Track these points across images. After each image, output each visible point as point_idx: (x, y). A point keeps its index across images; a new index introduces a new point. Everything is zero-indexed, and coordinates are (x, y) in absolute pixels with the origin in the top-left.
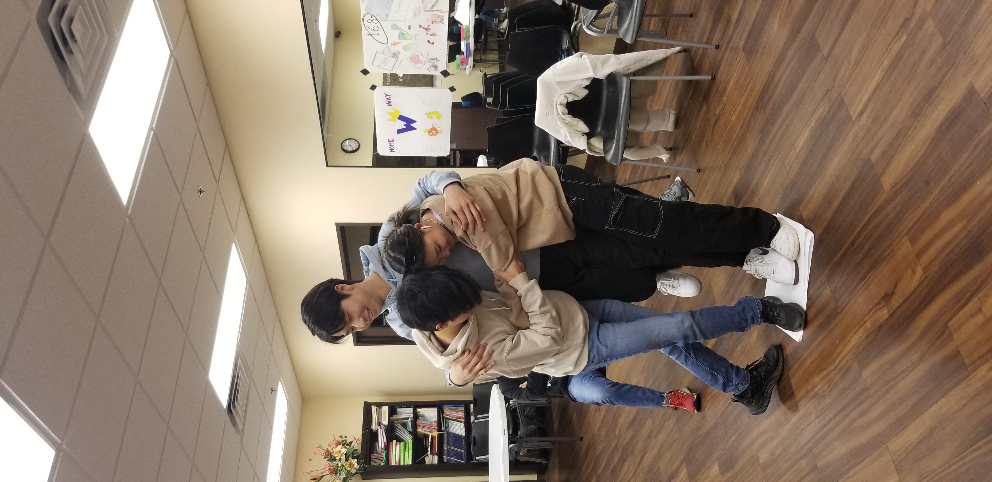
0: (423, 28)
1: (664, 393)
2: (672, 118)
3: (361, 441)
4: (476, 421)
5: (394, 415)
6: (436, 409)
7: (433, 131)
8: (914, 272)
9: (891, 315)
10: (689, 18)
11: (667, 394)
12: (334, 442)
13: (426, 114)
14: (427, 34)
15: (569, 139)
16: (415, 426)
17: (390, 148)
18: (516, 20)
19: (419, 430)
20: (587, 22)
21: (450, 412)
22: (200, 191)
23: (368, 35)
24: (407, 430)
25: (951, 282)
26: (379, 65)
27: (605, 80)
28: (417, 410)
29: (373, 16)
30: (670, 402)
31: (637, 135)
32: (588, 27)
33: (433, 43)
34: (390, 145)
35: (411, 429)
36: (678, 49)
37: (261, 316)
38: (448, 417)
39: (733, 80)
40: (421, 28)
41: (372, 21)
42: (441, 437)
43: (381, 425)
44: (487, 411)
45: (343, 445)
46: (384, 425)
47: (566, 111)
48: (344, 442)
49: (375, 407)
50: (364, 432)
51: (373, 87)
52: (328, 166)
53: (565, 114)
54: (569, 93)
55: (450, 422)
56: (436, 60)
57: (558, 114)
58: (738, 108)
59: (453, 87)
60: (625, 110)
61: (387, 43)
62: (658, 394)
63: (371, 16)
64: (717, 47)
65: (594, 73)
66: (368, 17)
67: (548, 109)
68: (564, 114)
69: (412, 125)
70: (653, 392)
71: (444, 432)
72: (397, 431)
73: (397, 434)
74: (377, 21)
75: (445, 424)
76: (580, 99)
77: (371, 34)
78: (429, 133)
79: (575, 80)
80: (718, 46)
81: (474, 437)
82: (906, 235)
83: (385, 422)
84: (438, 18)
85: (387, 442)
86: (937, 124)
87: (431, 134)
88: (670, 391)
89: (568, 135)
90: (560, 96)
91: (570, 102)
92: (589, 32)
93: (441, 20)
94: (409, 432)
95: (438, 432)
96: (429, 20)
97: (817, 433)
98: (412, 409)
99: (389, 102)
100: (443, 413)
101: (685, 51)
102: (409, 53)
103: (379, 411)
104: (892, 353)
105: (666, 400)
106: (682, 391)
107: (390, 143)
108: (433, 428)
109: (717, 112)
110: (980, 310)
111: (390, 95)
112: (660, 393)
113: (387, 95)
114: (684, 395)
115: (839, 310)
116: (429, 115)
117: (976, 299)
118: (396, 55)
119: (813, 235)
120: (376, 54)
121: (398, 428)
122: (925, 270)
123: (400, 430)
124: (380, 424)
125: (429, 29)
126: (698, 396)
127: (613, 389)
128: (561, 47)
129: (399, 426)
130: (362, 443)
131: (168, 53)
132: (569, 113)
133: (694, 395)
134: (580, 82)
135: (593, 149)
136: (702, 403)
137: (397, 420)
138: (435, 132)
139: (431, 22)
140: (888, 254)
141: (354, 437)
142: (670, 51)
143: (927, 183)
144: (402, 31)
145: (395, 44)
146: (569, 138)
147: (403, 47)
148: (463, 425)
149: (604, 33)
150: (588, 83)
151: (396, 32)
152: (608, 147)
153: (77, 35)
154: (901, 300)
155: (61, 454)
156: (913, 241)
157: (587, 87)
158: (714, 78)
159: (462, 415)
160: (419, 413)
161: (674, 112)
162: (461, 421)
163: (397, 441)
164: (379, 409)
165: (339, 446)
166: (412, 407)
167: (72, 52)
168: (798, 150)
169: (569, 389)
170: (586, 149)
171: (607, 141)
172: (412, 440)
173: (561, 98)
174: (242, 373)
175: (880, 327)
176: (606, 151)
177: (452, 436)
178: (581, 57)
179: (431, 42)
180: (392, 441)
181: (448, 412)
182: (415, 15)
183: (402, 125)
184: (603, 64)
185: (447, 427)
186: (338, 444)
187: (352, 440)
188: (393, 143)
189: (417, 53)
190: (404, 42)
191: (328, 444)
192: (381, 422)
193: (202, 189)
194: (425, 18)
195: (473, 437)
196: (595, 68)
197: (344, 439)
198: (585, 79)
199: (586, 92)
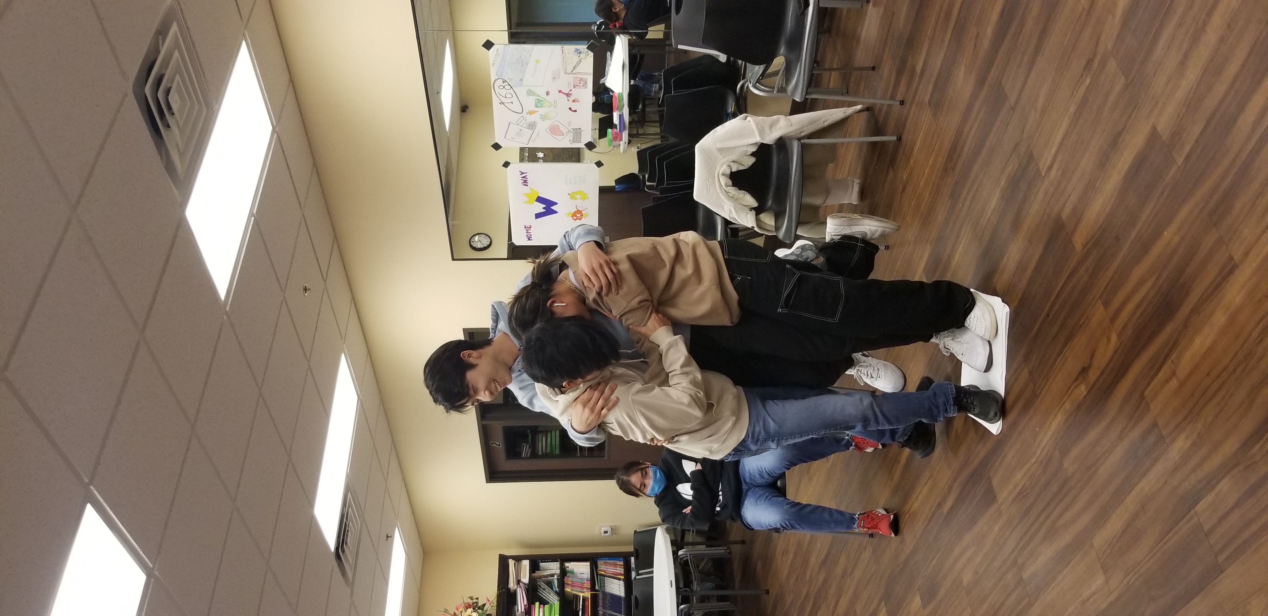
0: (563, 93)
1: (855, 515)
2: (856, 188)
3: (496, 603)
4: (637, 577)
5: (536, 572)
6: (589, 564)
7: (577, 215)
8: (1109, 340)
9: (1089, 392)
10: (871, 72)
11: (858, 515)
12: (463, 605)
13: (569, 194)
14: (568, 100)
15: (734, 215)
16: (562, 584)
17: (527, 236)
18: (672, 80)
19: (568, 589)
20: (753, 81)
21: (607, 567)
22: (306, 289)
23: (500, 103)
24: (553, 590)
25: (1144, 347)
26: (512, 138)
27: (774, 146)
28: (564, 565)
29: (505, 81)
30: (862, 525)
31: (815, 209)
32: (754, 86)
33: (575, 111)
34: (527, 233)
35: (558, 588)
36: (859, 107)
37: (374, 444)
38: (603, 573)
39: (920, 139)
40: (561, 94)
41: (504, 87)
42: (594, 598)
43: (521, 584)
44: (651, 566)
45: (474, 609)
46: (525, 584)
47: (730, 182)
48: (475, 604)
49: (513, 561)
50: (499, 592)
51: (506, 164)
52: (453, 259)
53: (729, 186)
54: (733, 162)
55: (606, 579)
56: (579, 130)
57: (721, 186)
58: (926, 171)
59: (600, 161)
60: (796, 179)
61: (521, 112)
62: (848, 516)
63: (503, 82)
64: (902, 103)
65: (760, 137)
66: (500, 82)
67: (708, 181)
68: (727, 186)
69: (552, 208)
70: (841, 513)
71: (598, 592)
72: (540, 591)
73: (540, 594)
74: (510, 87)
75: (600, 582)
76: (746, 168)
77: (503, 102)
78: (572, 217)
79: (739, 147)
80: (903, 101)
81: (636, 596)
82: (1099, 299)
83: (526, 579)
84: (581, 81)
85: (527, 605)
86: (1123, 174)
87: (575, 218)
88: (862, 512)
89: (733, 210)
90: (722, 165)
91: (734, 172)
92: (756, 92)
93: (585, 84)
94: (555, 592)
95: (591, 591)
96: (570, 84)
97: (1021, 539)
98: (558, 563)
99: (525, 181)
100: (597, 568)
101: (868, 109)
102: (548, 123)
103: (518, 565)
104: (1093, 434)
105: (857, 522)
106: (877, 512)
107: (527, 230)
108: (585, 586)
109: (904, 178)
110: (1174, 373)
111: (527, 173)
112: (851, 514)
113: (523, 173)
114: (879, 516)
115: (1038, 392)
116: (572, 196)
117: (1170, 362)
118: (532, 126)
119: (1009, 310)
120: (509, 125)
121: (541, 587)
122: (1119, 335)
123: (544, 589)
124: (519, 582)
125: (571, 94)
126: (895, 516)
127: (794, 510)
128: (726, 111)
129: (543, 585)
130: (497, 606)
131: (270, 128)
132: (734, 185)
133: (891, 515)
134: (745, 149)
135: (763, 225)
136: (900, 523)
137: (540, 577)
138: (580, 215)
139: (572, 87)
140: (1083, 323)
141: (487, 599)
142: (850, 111)
143: (1117, 238)
144: (538, 97)
145: (531, 113)
146: (734, 213)
147: (541, 116)
148: (622, 583)
149: (773, 92)
150: (754, 149)
151: (533, 99)
152: (780, 223)
153: (175, 107)
154: (1099, 373)
155: (153, 580)
156: (1106, 304)
157: (753, 154)
158: (900, 139)
159: (621, 570)
160: (567, 569)
161: (858, 181)
162: (620, 578)
163: (540, 604)
164: (518, 563)
165: (469, 609)
166: (558, 561)
167: (169, 126)
168: (989, 214)
169: (742, 513)
170: (755, 226)
171: (779, 216)
172: (559, 602)
173: (723, 168)
174: (353, 510)
175: (1079, 406)
176: (777, 228)
177: (608, 598)
178: (746, 119)
179: (573, 110)
180: (535, 604)
181: (604, 567)
182: (554, 78)
183: (540, 207)
184: (771, 126)
185: (603, 586)
186: (468, 606)
187: (485, 603)
188: (530, 230)
189: (557, 123)
190: (542, 111)
191: (455, 607)
192: (520, 580)
193: (307, 286)
194: (565, 83)
195: (634, 597)
196: (761, 132)
197: (475, 601)
198: (751, 145)
199: (753, 160)
